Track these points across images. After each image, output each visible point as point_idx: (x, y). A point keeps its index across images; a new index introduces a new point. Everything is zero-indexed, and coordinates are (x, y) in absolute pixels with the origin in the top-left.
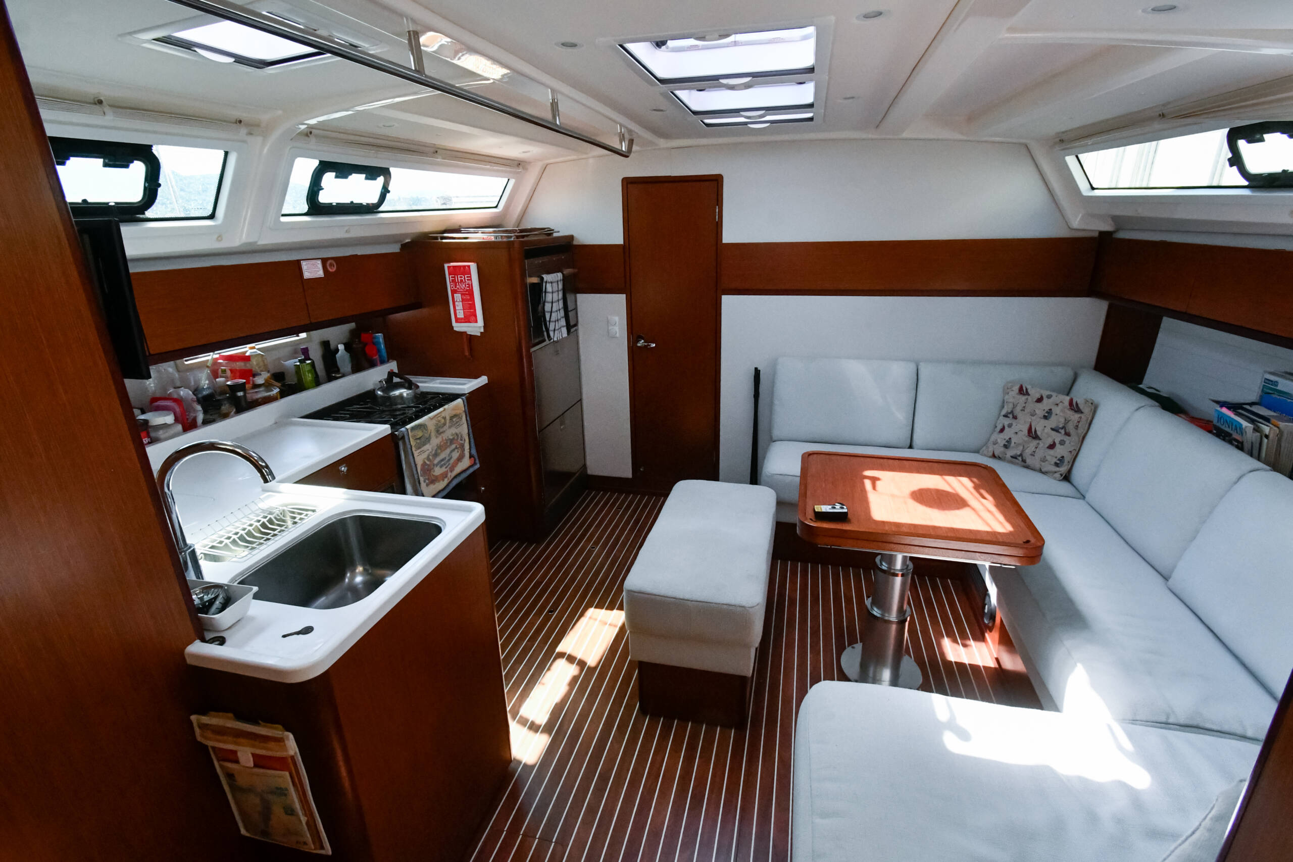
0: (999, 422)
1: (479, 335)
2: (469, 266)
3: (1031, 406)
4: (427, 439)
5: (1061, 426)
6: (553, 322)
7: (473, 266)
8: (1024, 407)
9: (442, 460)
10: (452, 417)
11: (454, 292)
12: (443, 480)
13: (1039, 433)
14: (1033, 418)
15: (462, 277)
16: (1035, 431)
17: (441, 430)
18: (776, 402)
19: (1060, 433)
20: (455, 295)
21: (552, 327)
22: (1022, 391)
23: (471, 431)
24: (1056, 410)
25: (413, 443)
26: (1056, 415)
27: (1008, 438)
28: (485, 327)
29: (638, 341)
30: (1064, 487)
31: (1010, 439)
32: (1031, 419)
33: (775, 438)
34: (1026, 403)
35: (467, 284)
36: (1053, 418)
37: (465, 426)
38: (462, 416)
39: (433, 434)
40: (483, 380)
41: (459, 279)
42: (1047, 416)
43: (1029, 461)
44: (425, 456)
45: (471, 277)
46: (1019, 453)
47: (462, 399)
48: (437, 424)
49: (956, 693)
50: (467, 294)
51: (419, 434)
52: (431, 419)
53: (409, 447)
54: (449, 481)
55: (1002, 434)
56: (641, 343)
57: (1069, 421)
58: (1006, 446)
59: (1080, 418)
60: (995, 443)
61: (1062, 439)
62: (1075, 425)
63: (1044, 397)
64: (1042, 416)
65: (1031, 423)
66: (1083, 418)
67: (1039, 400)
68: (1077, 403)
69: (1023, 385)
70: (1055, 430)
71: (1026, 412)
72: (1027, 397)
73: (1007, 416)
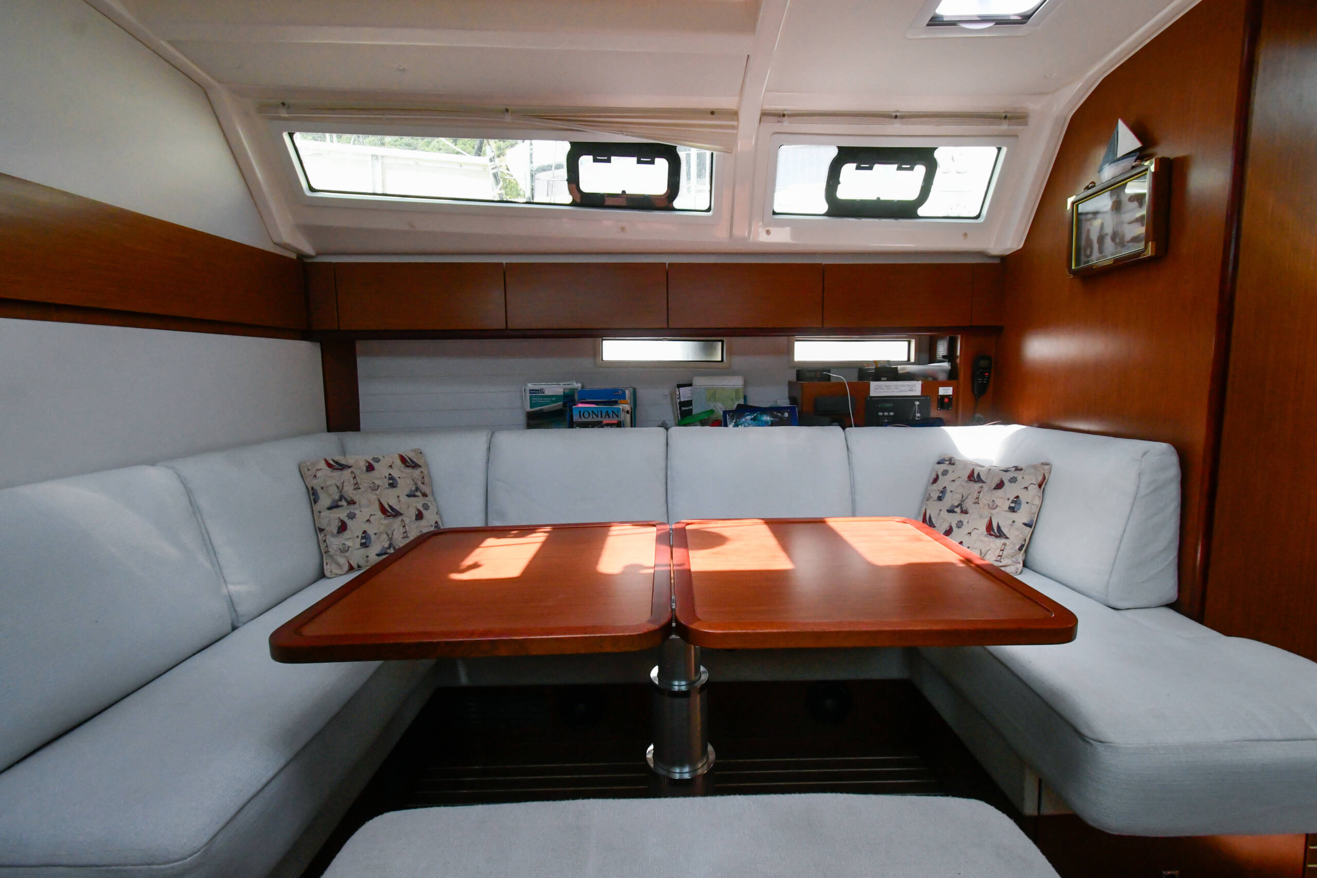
0: (323, 521)
3: (365, 479)
5: (413, 489)
8: (356, 484)
13: (397, 507)
14: (378, 492)
16: (390, 507)
19: (417, 496)
22: (336, 466)
24: (395, 474)
26: (399, 478)
27: (361, 533)
31: (365, 532)
32: (376, 495)
34: (355, 478)
36: (398, 481)
42: (392, 483)
46: (386, 544)
57: (415, 480)
58: (364, 545)
59: (422, 472)
60: (344, 550)
61: (423, 503)
62: (422, 482)
63: (372, 462)
64: (387, 485)
65: (379, 500)
66: (423, 470)
67: (370, 468)
68: (409, 458)
69: (327, 459)
70: (411, 495)
71: (362, 489)
72: (350, 470)
73: (337, 506)
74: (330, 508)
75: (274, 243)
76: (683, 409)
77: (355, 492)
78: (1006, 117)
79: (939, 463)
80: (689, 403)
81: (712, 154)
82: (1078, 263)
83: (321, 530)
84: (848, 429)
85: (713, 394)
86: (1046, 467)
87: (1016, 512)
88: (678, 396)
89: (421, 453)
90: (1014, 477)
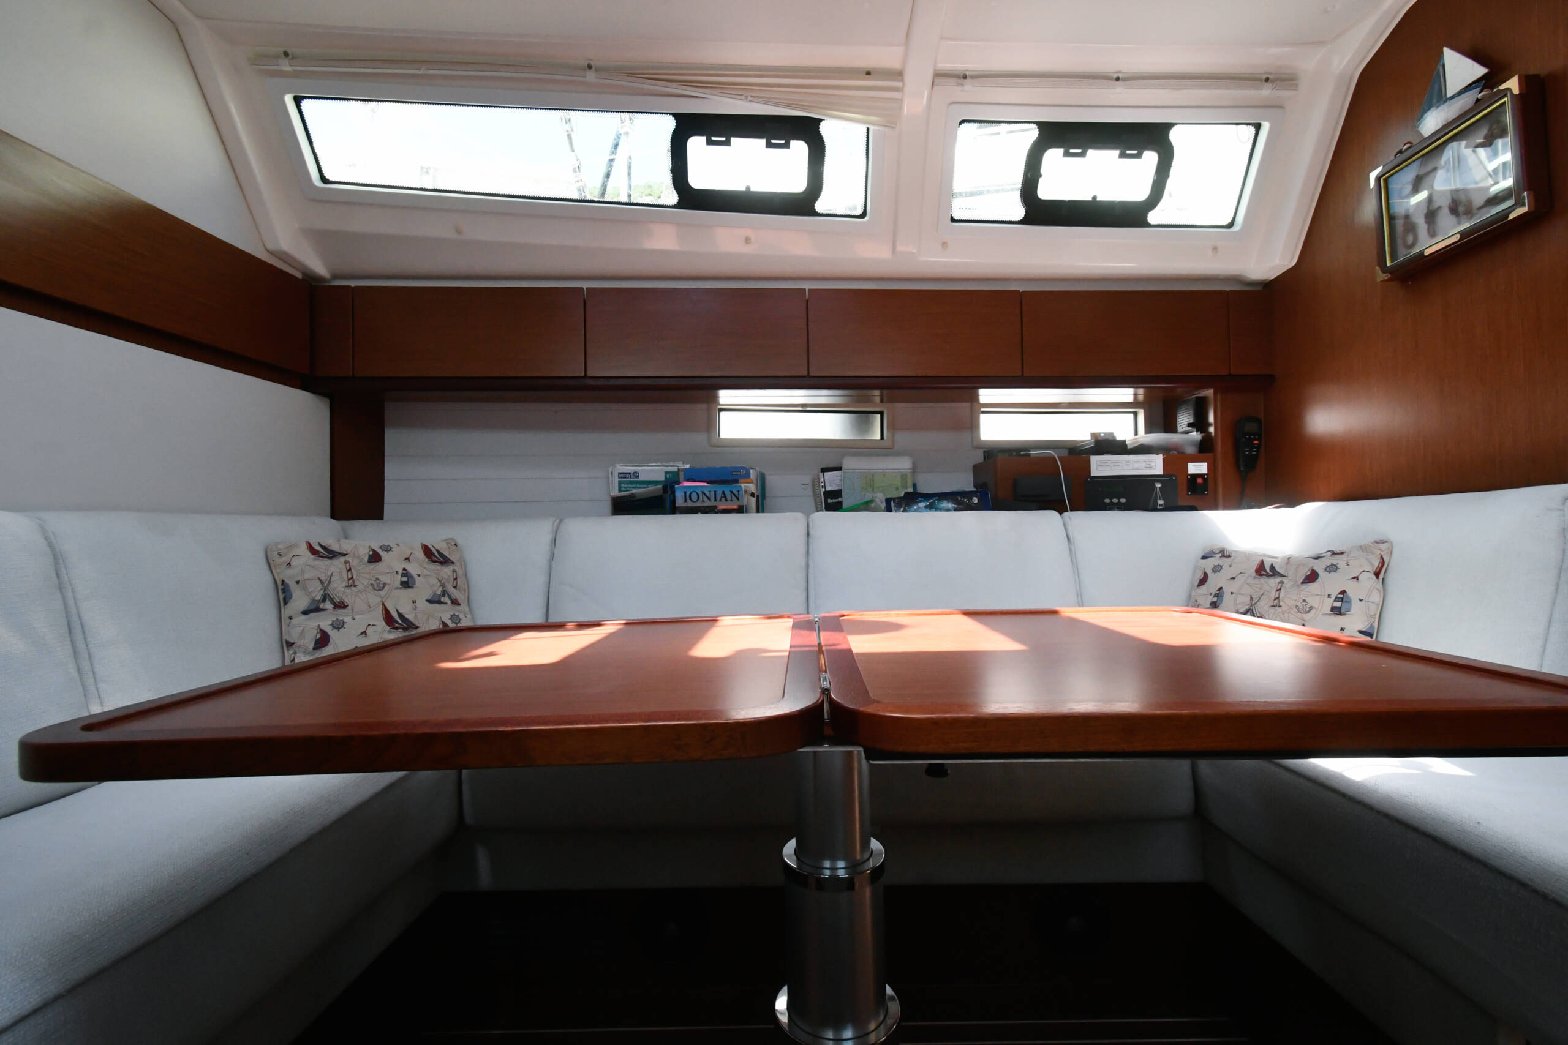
3: (365, 574)
5: (439, 592)
8: (351, 578)
13: (410, 616)
14: (382, 593)
16: (401, 615)
22: (321, 553)
24: (413, 569)
26: (419, 576)
32: (381, 597)
34: (349, 570)
36: (417, 579)
59: (454, 571)
61: (452, 614)
62: (453, 585)
63: (379, 551)
64: (398, 584)
65: (383, 604)
66: (456, 569)
67: (375, 558)
68: (437, 550)
69: (311, 542)
70: (434, 601)
71: (360, 587)
72: (342, 559)
73: (317, 610)
74: (305, 612)
75: (268, 251)
76: (830, 501)
77: (348, 591)
78: (1267, 80)
79: (1204, 557)
80: (838, 493)
81: (868, 129)
82: (1393, 257)
83: (290, 645)
84: (1065, 514)
85: (870, 481)
86: (1383, 546)
87: (1344, 614)
88: (823, 484)
89: (456, 545)
90: (1332, 565)
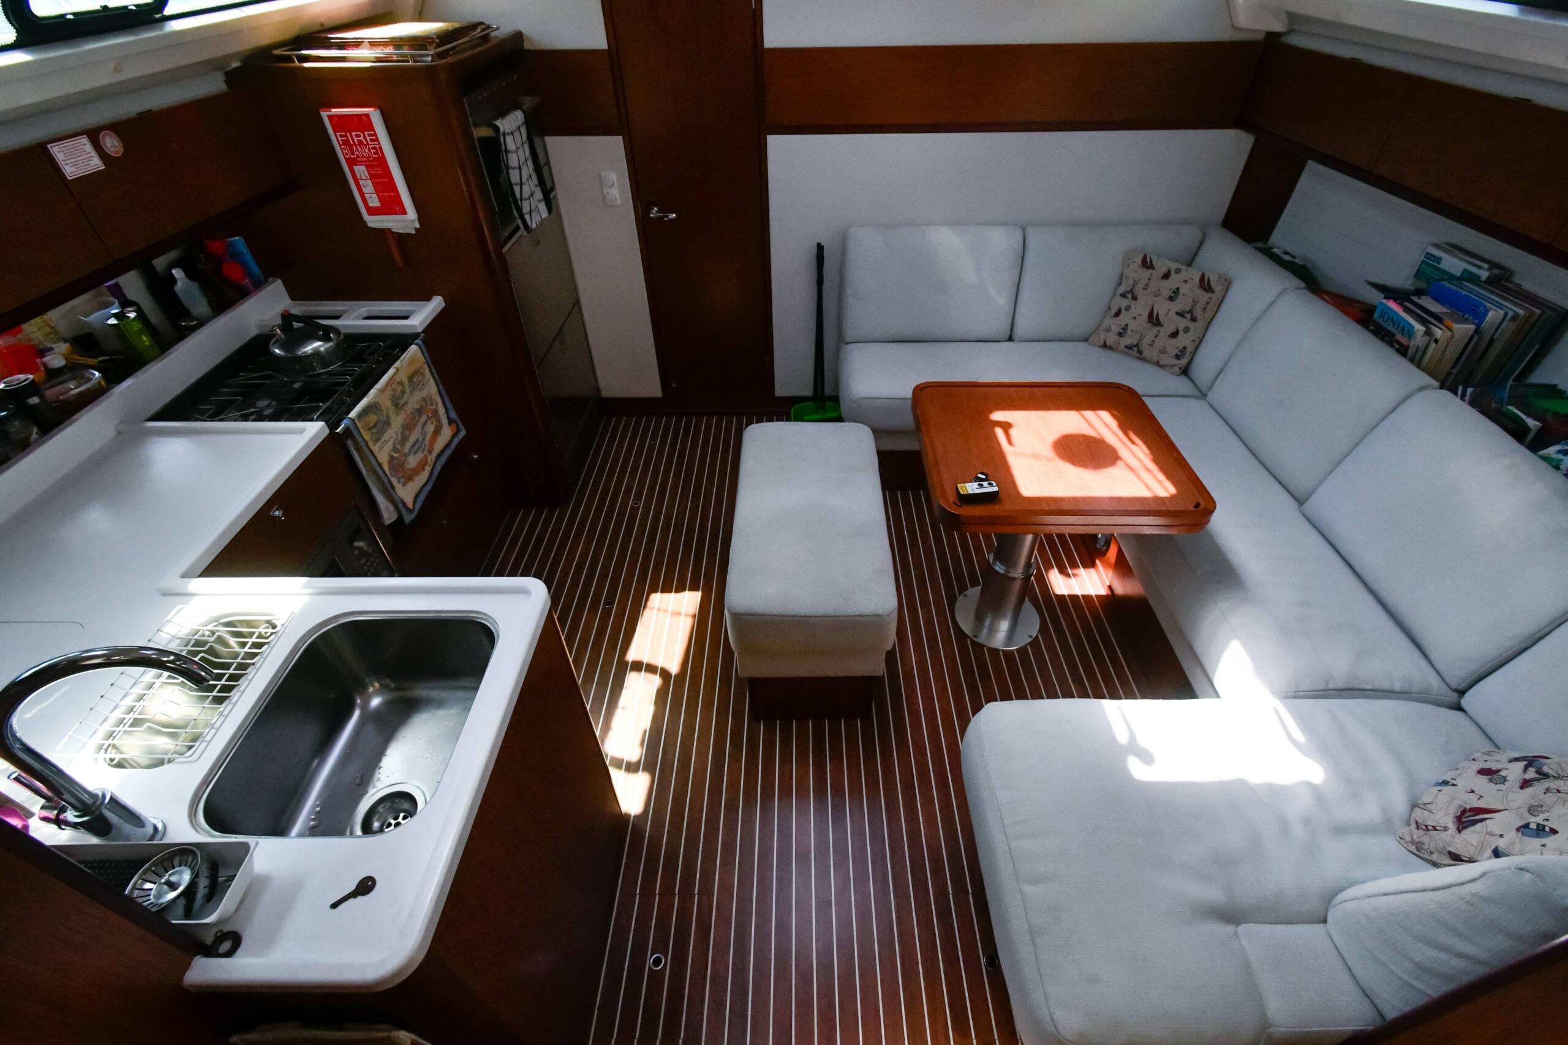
0: (1113, 303)
1: (414, 232)
2: (367, 116)
3: (1156, 284)
4: (385, 423)
5: (1187, 310)
6: (526, 199)
7: (375, 116)
8: (1147, 285)
9: (414, 445)
10: (411, 376)
11: (352, 163)
12: (424, 470)
13: (1161, 318)
14: (1156, 299)
15: (360, 136)
16: (1157, 315)
17: (402, 402)
18: (849, 291)
19: (1185, 318)
20: (356, 168)
21: (526, 209)
22: (1147, 264)
23: (441, 387)
24: (1184, 289)
25: (367, 436)
26: (1184, 294)
27: (1124, 324)
28: (420, 219)
29: (649, 211)
30: (1181, 385)
31: (1127, 325)
32: (1154, 301)
33: (848, 339)
34: (1149, 279)
35: (373, 148)
36: (1180, 297)
37: (432, 381)
38: (424, 370)
39: (391, 413)
40: (436, 304)
41: (355, 139)
42: (1173, 297)
43: (1147, 353)
44: (389, 447)
45: (375, 135)
46: (1135, 342)
47: (417, 344)
48: (393, 396)
49: (1130, 695)
50: (376, 166)
51: (372, 419)
52: (382, 391)
53: (363, 444)
54: (431, 467)
55: (1117, 319)
56: (654, 212)
57: (1198, 302)
58: (1120, 334)
59: (1210, 298)
60: (1108, 330)
61: (1187, 325)
62: (1203, 307)
63: (1172, 272)
64: (1168, 297)
65: (1153, 306)
66: (1213, 298)
67: (1165, 276)
68: (1210, 280)
69: (1146, 255)
70: (1181, 314)
71: (1149, 291)
72: (1150, 271)
73: (1126, 296)
74: (1121, 295)
75: (1234, 28)
77: (1142, 291)
